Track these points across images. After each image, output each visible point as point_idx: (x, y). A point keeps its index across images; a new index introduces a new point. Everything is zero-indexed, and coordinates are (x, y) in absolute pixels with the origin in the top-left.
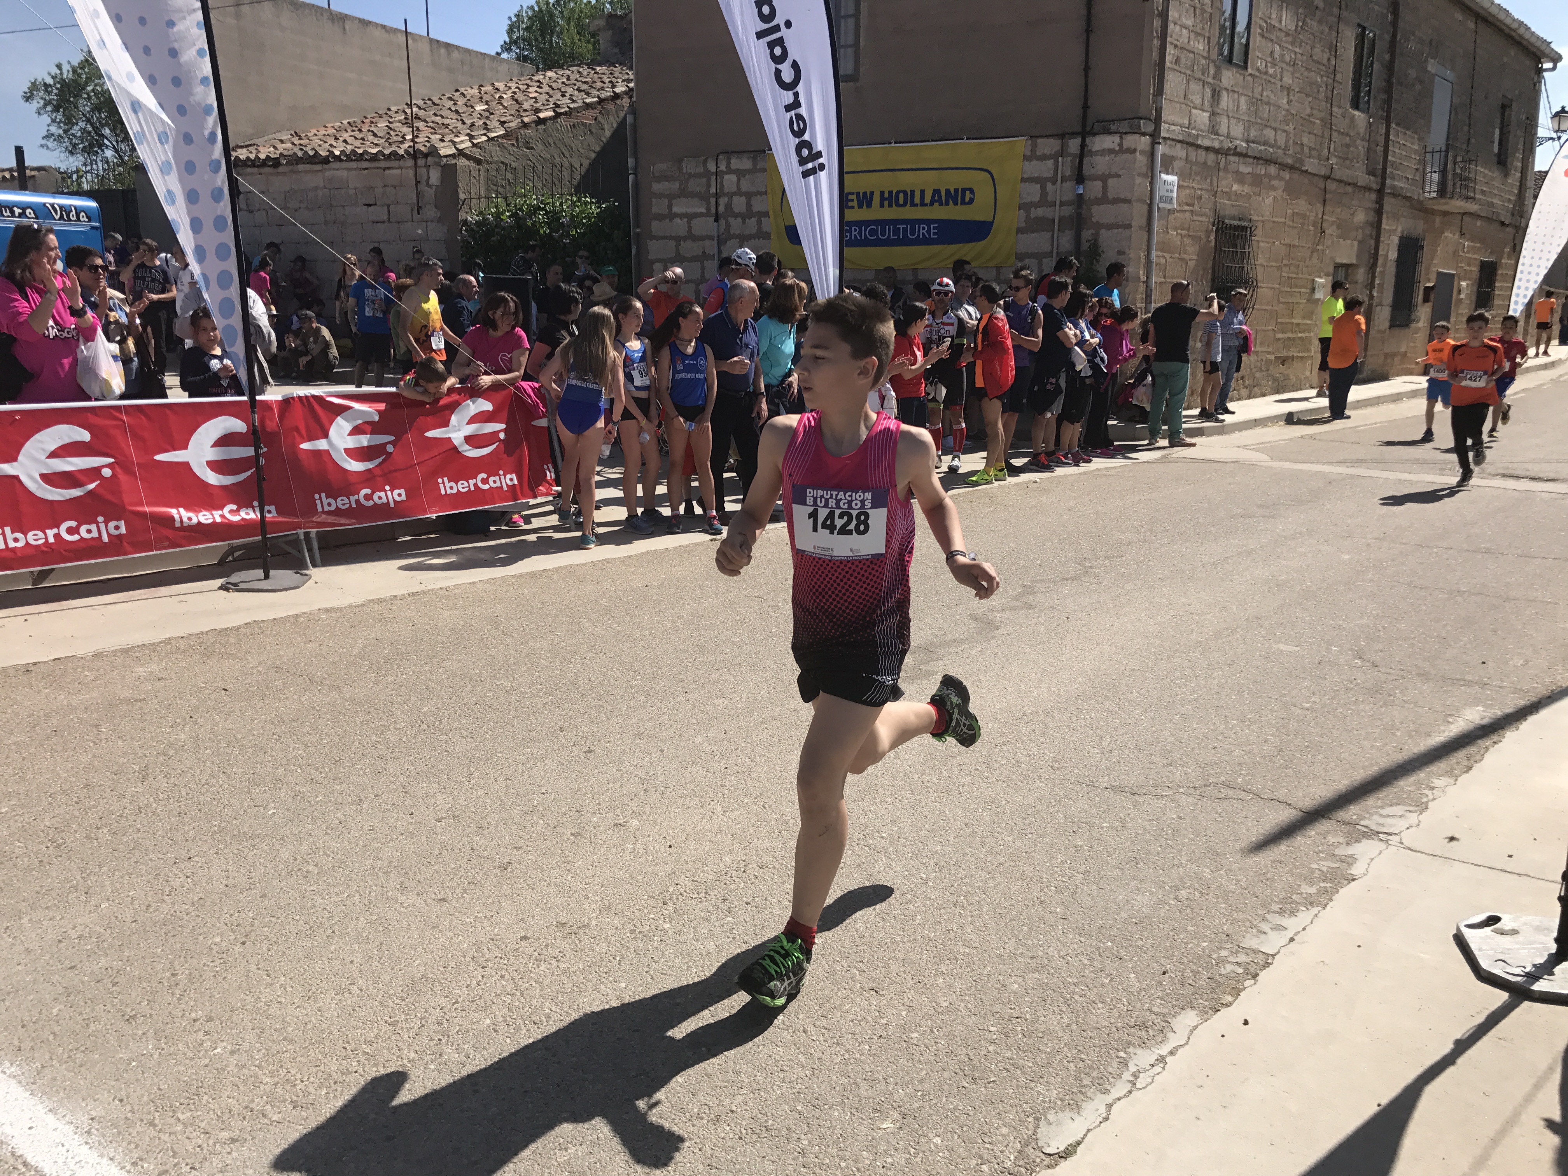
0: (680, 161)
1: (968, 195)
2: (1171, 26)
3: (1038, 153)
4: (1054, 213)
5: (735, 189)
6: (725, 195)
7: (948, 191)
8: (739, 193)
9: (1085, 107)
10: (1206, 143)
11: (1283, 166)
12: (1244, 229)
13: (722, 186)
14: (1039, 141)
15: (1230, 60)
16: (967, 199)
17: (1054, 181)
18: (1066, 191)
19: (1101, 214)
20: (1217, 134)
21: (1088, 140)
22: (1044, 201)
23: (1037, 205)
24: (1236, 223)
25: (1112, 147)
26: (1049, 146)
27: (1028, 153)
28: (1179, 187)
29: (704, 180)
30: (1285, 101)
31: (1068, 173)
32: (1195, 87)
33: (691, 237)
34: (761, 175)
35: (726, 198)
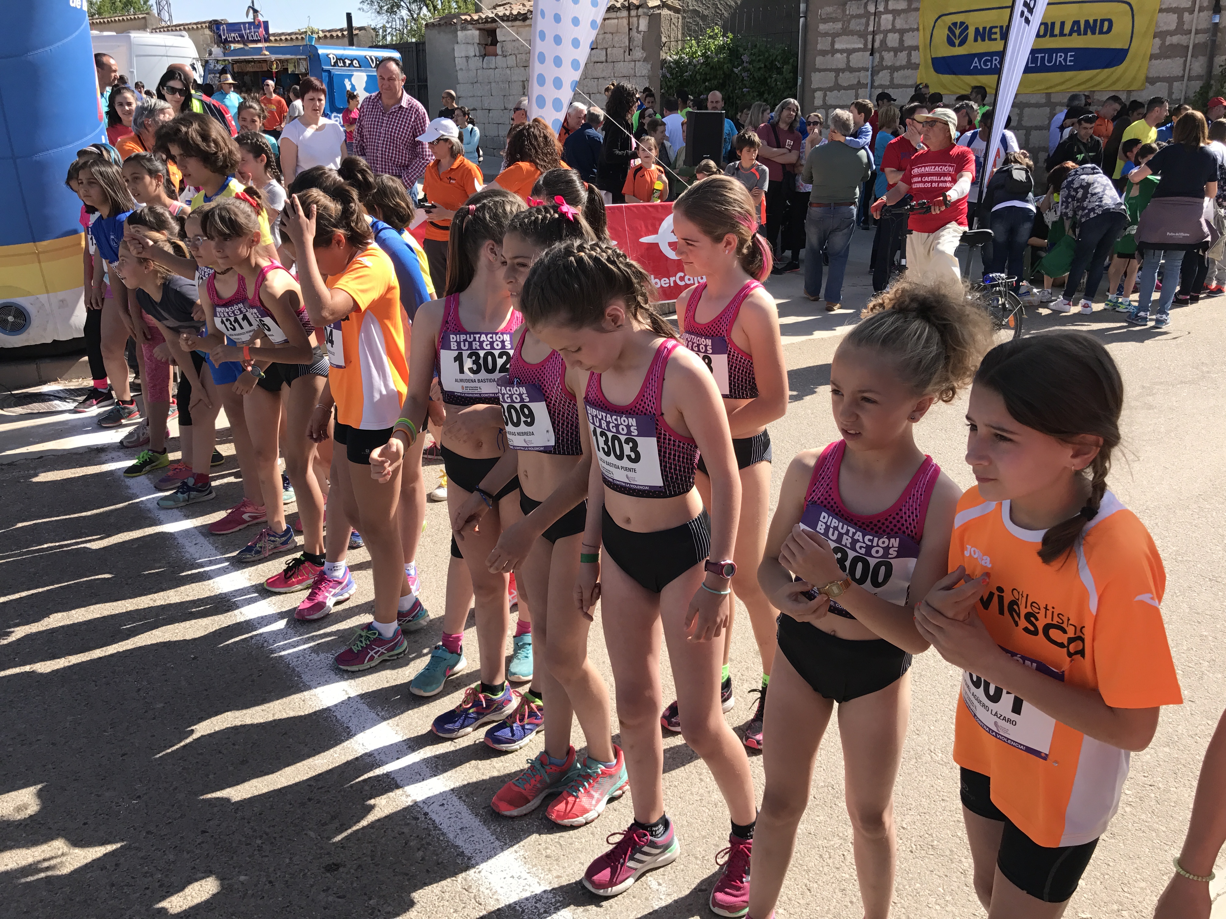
0: (844, 4)
4: (1190, 40)
5: (890, 27)
6: (881, 32)
8: (893, 30)
13: (879, 24)
17: (1191, 11)
18: (1203, 20)
22: (1180, 29)
23: (1172, 33)
29: (864, 20)
31: (1205, 4)
33: (850, 69)
34: (914, 13)
35: (882, 36)
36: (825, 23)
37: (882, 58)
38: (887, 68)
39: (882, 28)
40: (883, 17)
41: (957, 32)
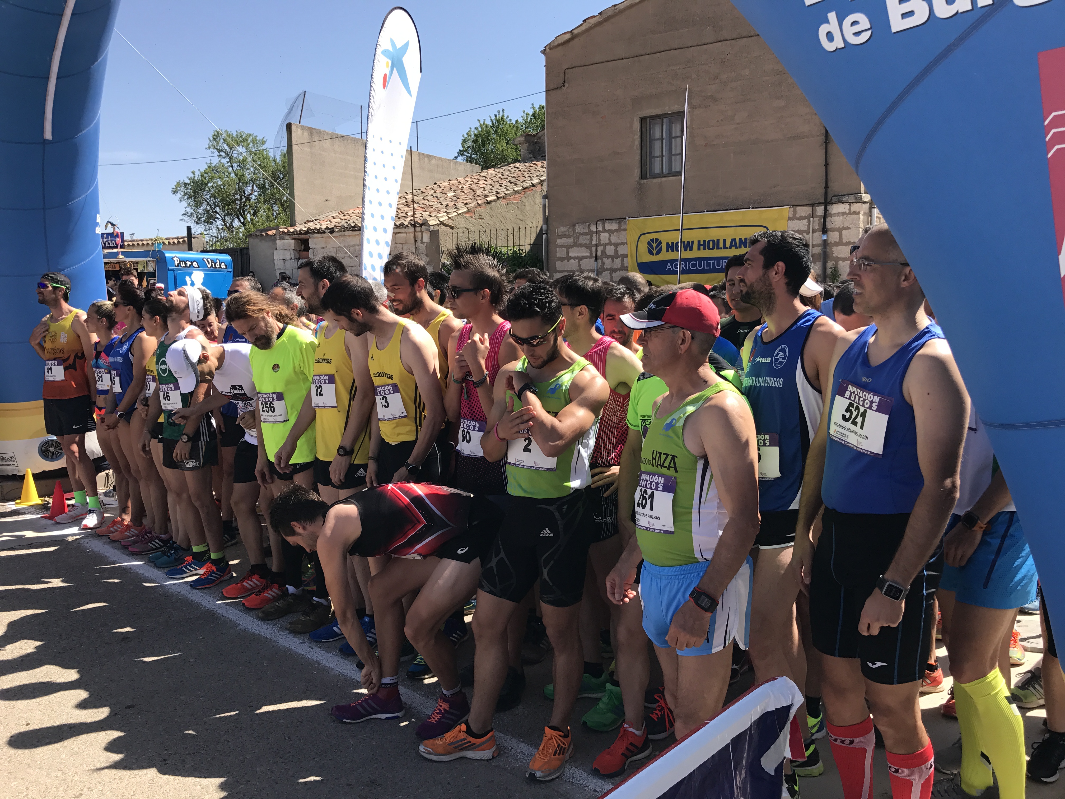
0: (574, 226)
3: (797, 216)
5: (607, 241)
6: (601, 245)
7: (740, 239)
8: (610, 244)
9: (826, 187)
13: (600, 240)
14: (798, 208)
17: (808, 233)
18: (817, 238)
19: (838, 251)
21: (829, 207)
25: (844, 210)
26: (804, 211)
27: (791, 216)
31: (817, 227)
34: (623, 233)
35: (602, 247)
36: (561, 238)
37: (603, 263)
38: (607, 270)
39: (602, 242)
40: (602, 234)
41: (654, 245)
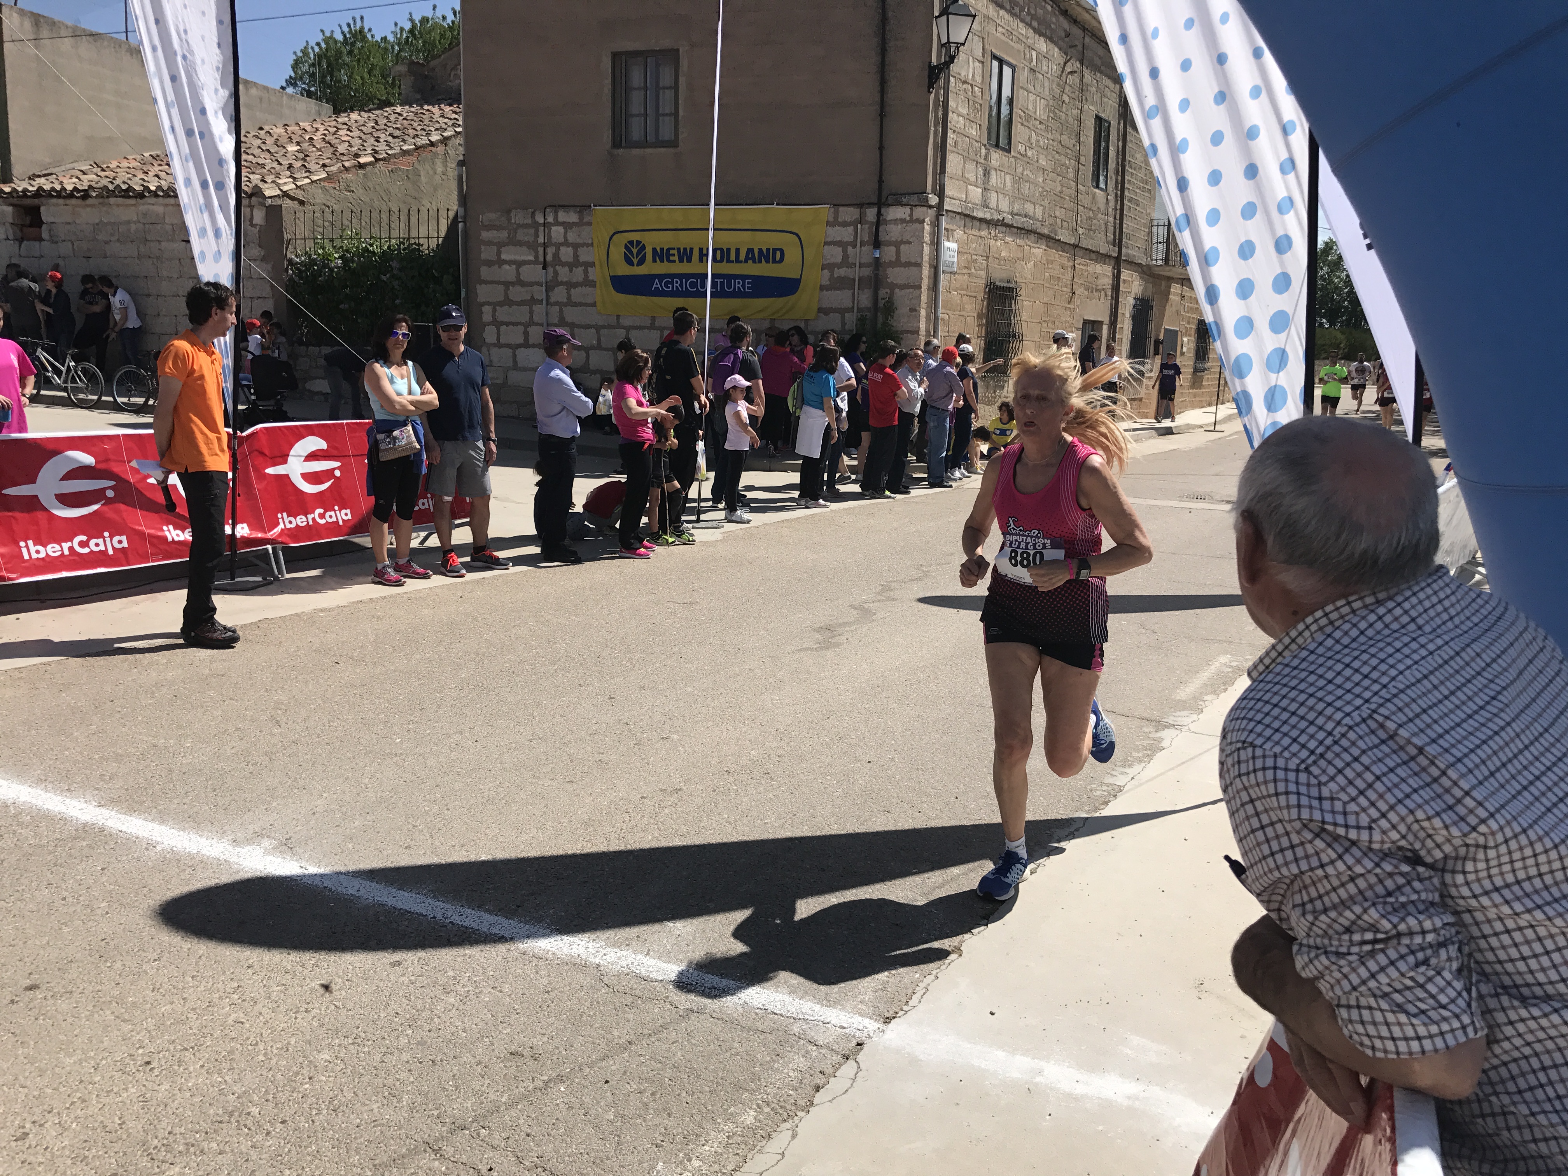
0: (509, 212)
1: (778, 253)
2: (950, 114)
3: (839, 220)
4: (856, 273)
5: (562, 240)
6: (552, 245)
7: (760, 250)
8: (566, 243)
9: (881, 181)
10: (980, 215)
11: (1041, 236)
12: (1011, 290)
13: (550, 237)
14: (841, 209)
15: (997, 146)
16: (778, 258)
17: (854, 247)
18: (866, 254)
19: (895, 275)
20: (988, 207)
21: (883, 210)
22: (845, 262)
23: (839, 266)
24: (1005, 285)
25: (903, 216)
26: (849, 214)
27: (831, 219)
28: (959, 252)
29: (532, 231)
30: (1041, 180)
31: (866, 239)
32: (971, 166)
33: (520, 282)
34: (587, 228)
35: (554, 248)
36: (487, 230)
37: (556, 273)
38: (562, 283)
39: (554, 240)
40: (554, 228)
41: (635, 251)
